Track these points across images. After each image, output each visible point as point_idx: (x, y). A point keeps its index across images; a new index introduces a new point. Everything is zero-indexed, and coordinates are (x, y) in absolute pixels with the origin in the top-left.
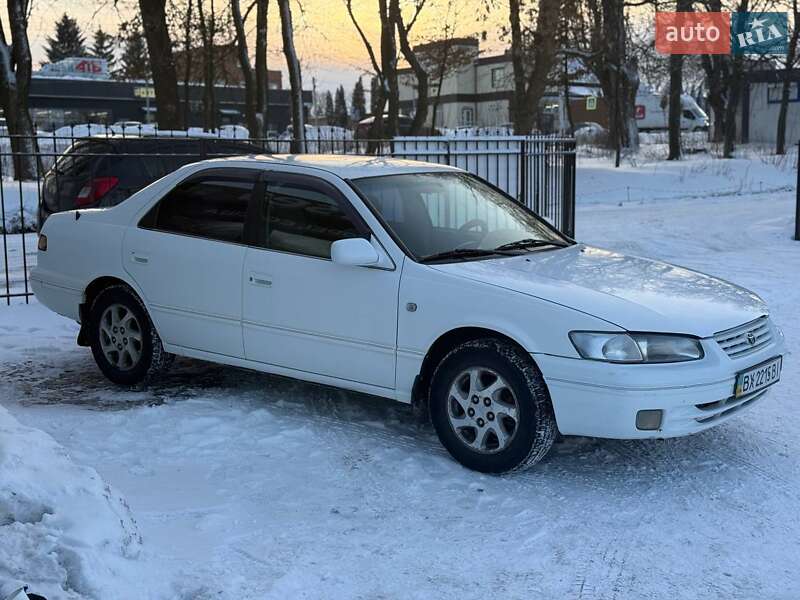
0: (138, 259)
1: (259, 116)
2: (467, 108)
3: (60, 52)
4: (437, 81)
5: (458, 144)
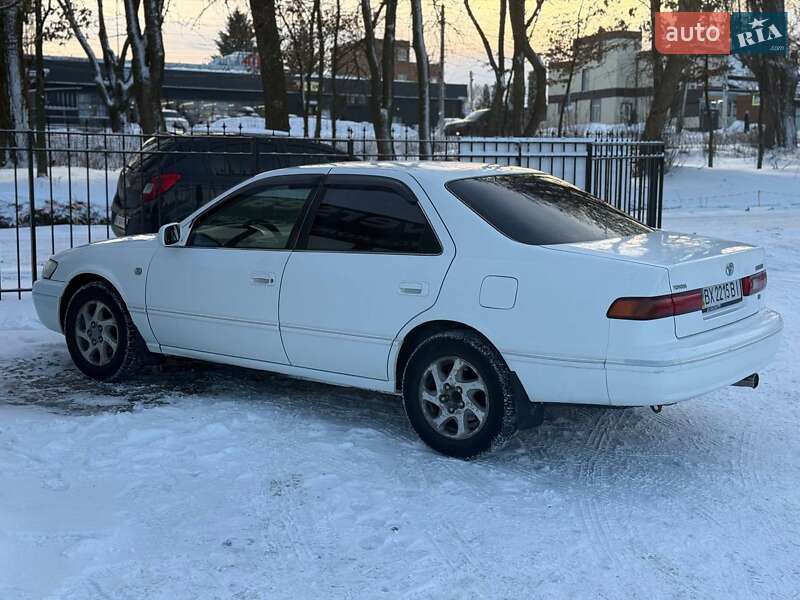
1: (384, 112)
2: (626, 103)
3: (230, 46)
4: (567, 77)
5: (531, 146)
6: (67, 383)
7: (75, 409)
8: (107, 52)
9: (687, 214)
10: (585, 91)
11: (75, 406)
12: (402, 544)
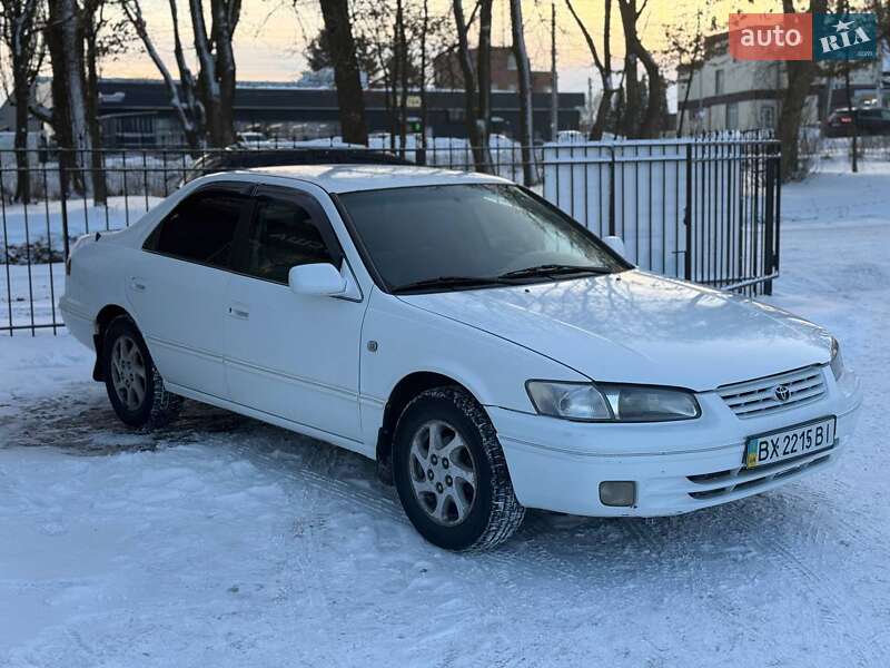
0: (138, 286)
1: (481, 123)
3: (323, 61)
4: (687, 77)
5: (626, 150)
6: (91, 422)
7: (93, 450)
8: (184, 72)
9: (823, 225)
10: (720, 94)
11: (93, 446)
12: (429, 588)
